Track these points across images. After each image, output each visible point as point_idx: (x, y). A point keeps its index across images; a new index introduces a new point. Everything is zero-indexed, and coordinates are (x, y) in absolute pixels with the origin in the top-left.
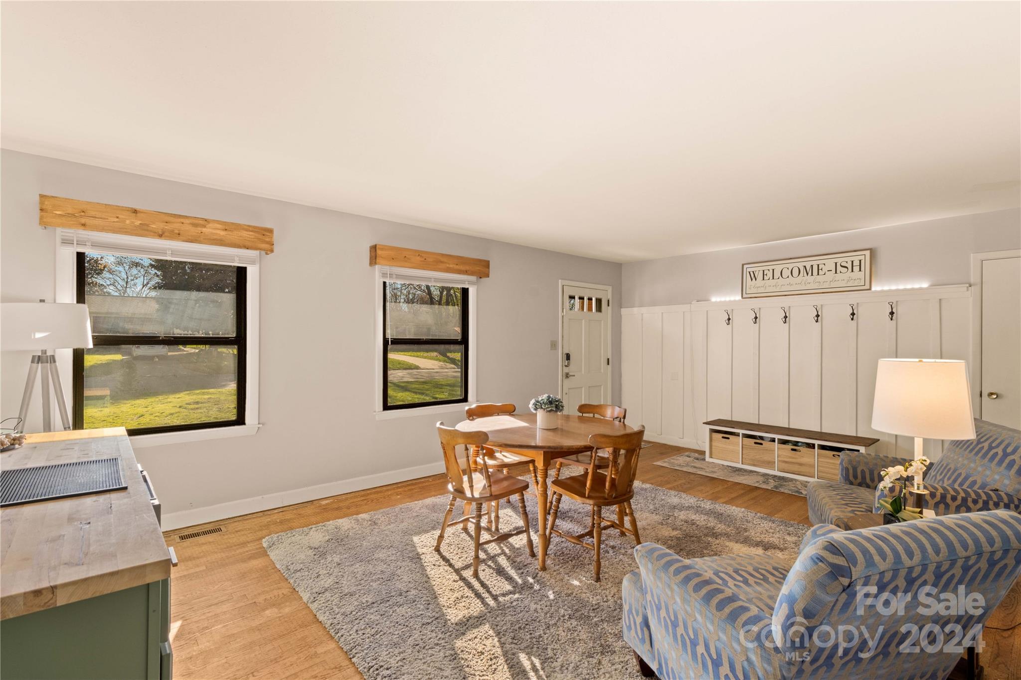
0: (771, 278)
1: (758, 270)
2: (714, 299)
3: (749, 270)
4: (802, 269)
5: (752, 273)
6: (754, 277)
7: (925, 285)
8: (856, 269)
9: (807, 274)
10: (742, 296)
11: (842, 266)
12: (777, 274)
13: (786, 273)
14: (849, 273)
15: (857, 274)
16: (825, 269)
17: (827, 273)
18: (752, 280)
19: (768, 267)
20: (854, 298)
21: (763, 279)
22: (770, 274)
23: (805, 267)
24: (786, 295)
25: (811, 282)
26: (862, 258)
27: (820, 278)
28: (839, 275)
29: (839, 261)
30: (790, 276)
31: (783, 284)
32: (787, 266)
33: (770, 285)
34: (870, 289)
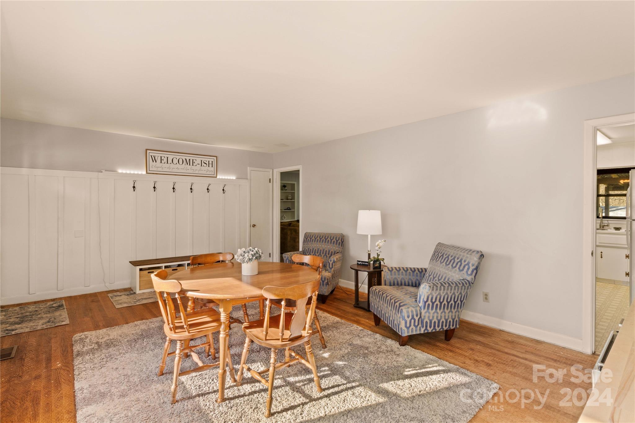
0: (166, 162)
1: (158, 155)
2: (120, 171)
3: (151, 154)
4: (184, 160)
5: (153, 157)
6: (154, 160)
7: (234, 178)
8: (210, 165)
9: (187, 164)
10: (147, 171)
11: (204, 163)
12: (170, 161)
13: (175, 161)
14: (207, 167)
15: (211, 168)
16: (196, 163)
17: (197, 165)
18: (153, 161)
19: (164, 155)
20: (209, 180)
21: (161, 163)
22: (165, 160)
23: (186, 159)
24: (175, 175)
25: (189, 169)
26: (213, 160)
27: (194, 167)
28: (203, 167)
29: (203, 160)
30: (178, 163)
31: (174, 168)
32: (176, 157)
33: (165, 167)
34: (216, 177)
